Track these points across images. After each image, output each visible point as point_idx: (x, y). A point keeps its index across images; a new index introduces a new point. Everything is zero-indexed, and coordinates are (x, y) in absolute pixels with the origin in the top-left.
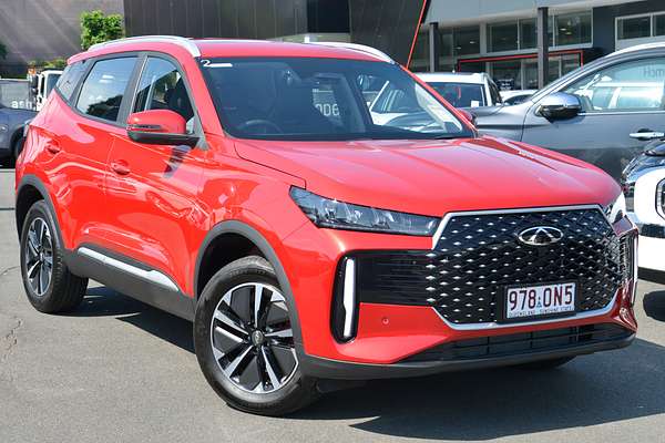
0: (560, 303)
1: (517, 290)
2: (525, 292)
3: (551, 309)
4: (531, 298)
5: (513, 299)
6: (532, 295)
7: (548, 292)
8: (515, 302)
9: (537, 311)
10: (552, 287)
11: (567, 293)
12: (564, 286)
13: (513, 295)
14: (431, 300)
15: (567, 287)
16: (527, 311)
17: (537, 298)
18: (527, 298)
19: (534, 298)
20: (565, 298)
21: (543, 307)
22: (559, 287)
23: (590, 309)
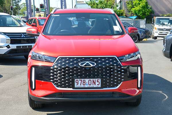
0: (95, 85)
1: (79, 80)
2: (81, 80)
3: (92, 86)
4: (83, 82)
5: (77, 82)
6: (84, 81)
7: (90, 81)
8: (78, 83)
9: (86, 86)
10: (92, 80)
11: (97, 82)
12: (96, 79)
13: (77, 81)
14: (52, 80)
15: (97, 80)
16: (82, 86)
17: (86, 82)
18: (82, 82)
19: (85, 82)
20: (97, 83)
21: (88, 85)
22: (94, 80)
23: (109, 87)
